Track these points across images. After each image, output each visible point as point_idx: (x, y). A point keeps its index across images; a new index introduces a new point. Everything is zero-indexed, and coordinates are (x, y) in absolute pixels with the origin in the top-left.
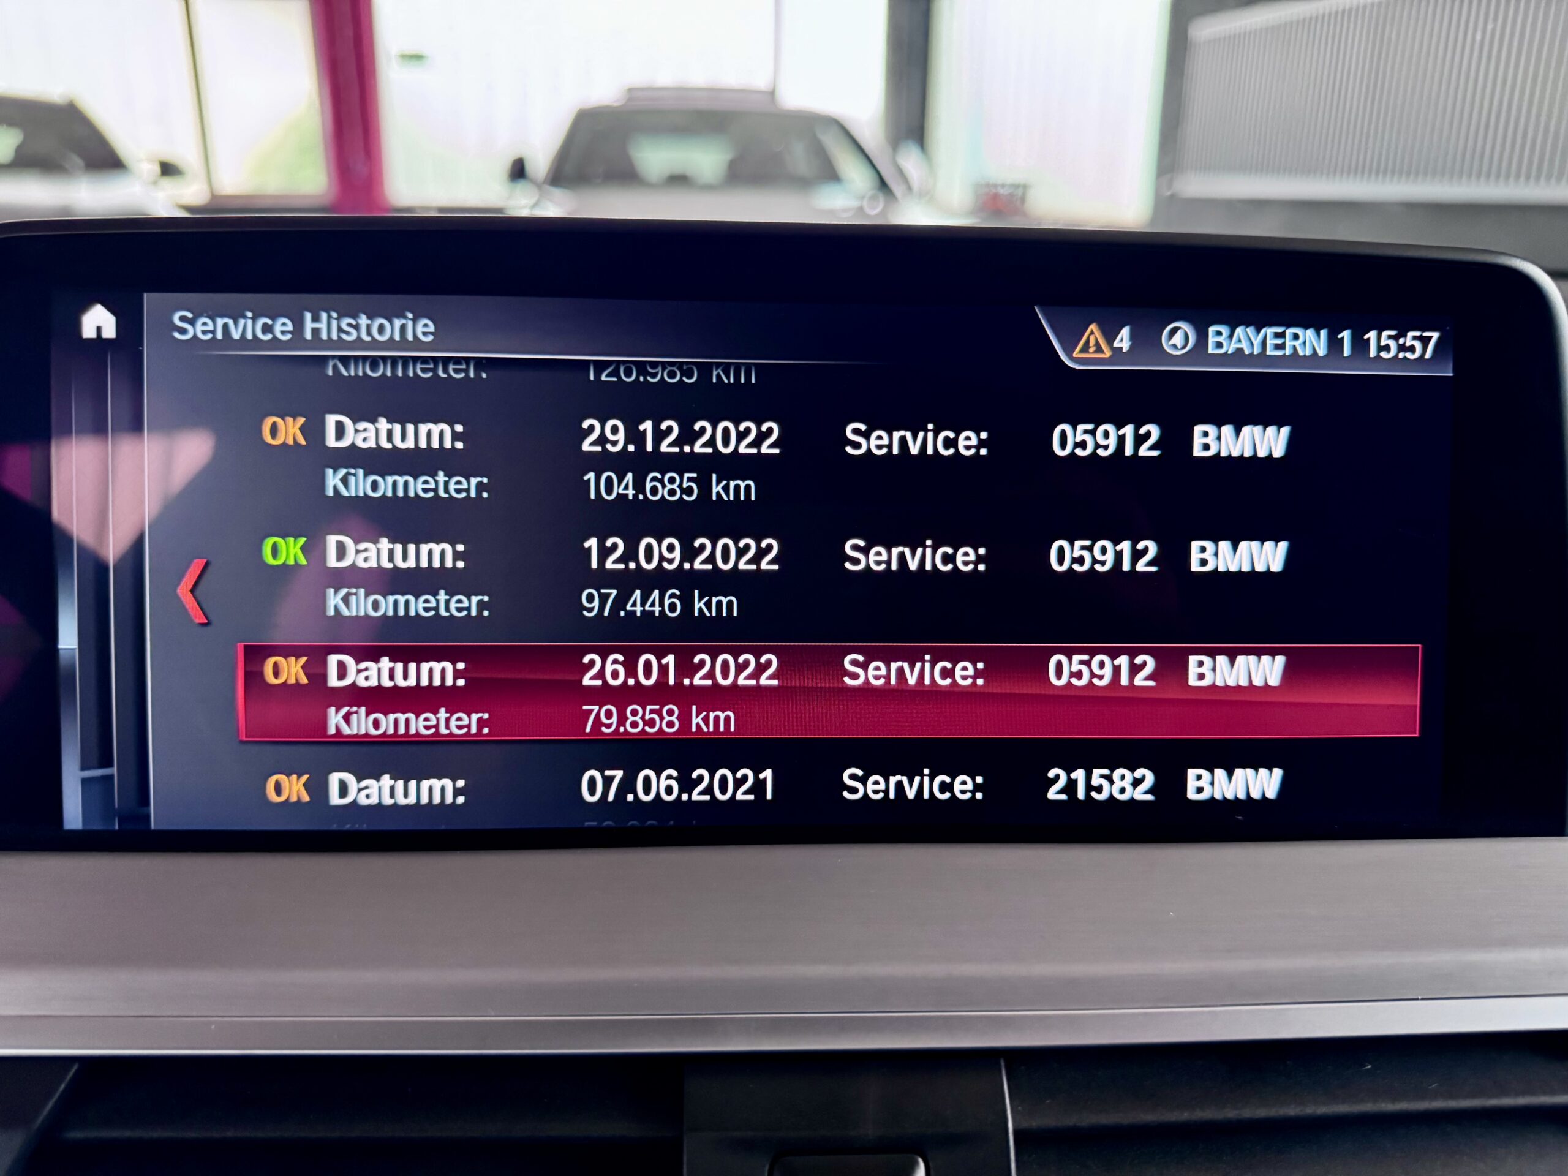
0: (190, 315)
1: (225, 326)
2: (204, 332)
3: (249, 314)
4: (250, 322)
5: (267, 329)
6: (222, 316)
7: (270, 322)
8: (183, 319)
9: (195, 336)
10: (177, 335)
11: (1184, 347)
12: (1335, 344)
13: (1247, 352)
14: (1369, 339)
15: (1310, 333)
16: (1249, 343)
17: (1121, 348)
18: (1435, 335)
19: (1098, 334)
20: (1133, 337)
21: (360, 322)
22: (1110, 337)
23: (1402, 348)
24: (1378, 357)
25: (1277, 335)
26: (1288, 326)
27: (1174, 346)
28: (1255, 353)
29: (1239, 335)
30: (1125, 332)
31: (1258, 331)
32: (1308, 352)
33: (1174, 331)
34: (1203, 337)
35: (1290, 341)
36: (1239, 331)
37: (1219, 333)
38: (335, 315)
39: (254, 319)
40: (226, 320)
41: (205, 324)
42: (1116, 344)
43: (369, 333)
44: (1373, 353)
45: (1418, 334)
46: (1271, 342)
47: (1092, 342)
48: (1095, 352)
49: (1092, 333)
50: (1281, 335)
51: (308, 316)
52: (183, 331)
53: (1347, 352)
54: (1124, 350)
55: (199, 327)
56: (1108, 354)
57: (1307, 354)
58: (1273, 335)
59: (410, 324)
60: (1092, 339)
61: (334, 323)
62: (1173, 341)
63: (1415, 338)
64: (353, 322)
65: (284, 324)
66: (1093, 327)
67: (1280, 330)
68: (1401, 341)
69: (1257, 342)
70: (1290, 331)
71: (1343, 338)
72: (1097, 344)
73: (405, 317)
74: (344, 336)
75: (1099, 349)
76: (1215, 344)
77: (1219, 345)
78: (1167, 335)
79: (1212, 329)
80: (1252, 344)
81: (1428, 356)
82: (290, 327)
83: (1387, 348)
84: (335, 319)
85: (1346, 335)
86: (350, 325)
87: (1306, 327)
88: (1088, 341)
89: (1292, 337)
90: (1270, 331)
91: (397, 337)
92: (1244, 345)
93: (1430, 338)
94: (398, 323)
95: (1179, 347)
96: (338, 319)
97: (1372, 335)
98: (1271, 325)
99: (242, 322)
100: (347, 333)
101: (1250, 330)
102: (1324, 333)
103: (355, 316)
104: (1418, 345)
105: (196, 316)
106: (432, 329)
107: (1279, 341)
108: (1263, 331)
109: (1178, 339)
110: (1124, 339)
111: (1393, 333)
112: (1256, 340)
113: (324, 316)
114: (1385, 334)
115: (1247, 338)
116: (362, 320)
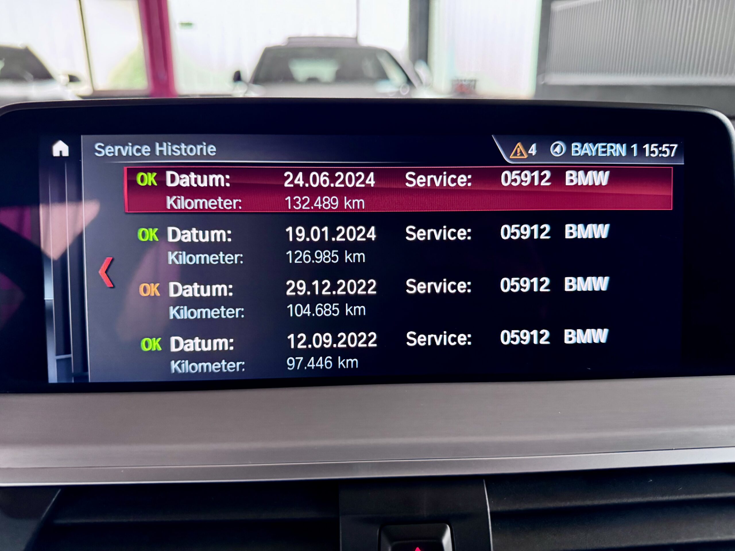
0: (103, 145)
1: (119, 150)
2: (109, 153)
3: (130, 144)
4: (130, 148)
5: (138, 151)
6: (117, 145)
7: (140, 147)
8: (99, 147)
9: (105, 155)
10: (97, 154)
11: (561, 153)
12: (630, 150)
13: (589, 155)
14: (645, 148)
15: (618, 145)
16: (590, 151)
17: (532, 154)
18: (676, 146)
19: (521, 147)
20: (537, 148)
21: (181, 147)
22: (527, 148)
23: (661, 152)
24: (650, 156)
25: (603, 147)
26: (608, 143)
27: (556, 152)
28: (593, 155)
29: (586, 146)
30: (534, 146)
31: (595, 145)
32: (618, 155)
33: (556, 146)
34: (569, 148)
35: (609, 149)
36: (586, 145)
37: (577, 146)
38: (170, 144)
39: (132, 146)
40: (120, 147)
41: (110, 149)
42: (529, 152)
43: (186, 152)
44: (647, 154)
45: (668, 145)
46: (600, 150)
47: (518, 151)
48: (521, 155)
49: (518, 147)
50: (605, 147)
51: (157, 144)
52: (100, 152)
53: (635, 154)
54: (533, 155)
55: (107, 151)
56: (526, 156)
57: (617, 155)
58: (601, 147)
59: (205, 147)
60: (519, 150)
61: (170, 148)
62: (555, 151)
63: (666, 147)
64: (178, 147)
65: (146, 148)
66: (519, 144)
67: (604, 144)
68: (660, 149)
69: (594, 150)
70: (609, 145)
71: (633, 148)
72: (521, 152)
73: (202, 145)
74: (174, 154)
75: (522, 154)
76: (575, 152)
77: (577, 152)
78: (553, 148)
79: (573, 145)
80: (592, 152)
81: (672, 155)
82: (149, 150)
83: (654, 152)
84: (170, 146)
85: (635, 146)
86: (177, 148)
87: (616, 143)
88: (517, 151)
89: (610, 147)
90: (600, 145)
91: (199, 154)
92: (588, 152)
93: (674, 147)
94: (199, 147)
95: (558, 153)
96: (171, 146)
97: (647, 146)
98: (600, 142)
99: (127, 148)
100: (176, 152)
101: (591, 145)
102: (624, 145)
103: (179, 144)
104: (668, 150)
105: (106, 145)
106: (215, 150)
107: (604, 150)
108: (597, 145)
109: (558, 149)
110: (533, 150)
111: (656, 145)
112: (593, 149)
113: (165, 144)
114: (653, 145)
115: (590, 149)
116: (182, 146)
